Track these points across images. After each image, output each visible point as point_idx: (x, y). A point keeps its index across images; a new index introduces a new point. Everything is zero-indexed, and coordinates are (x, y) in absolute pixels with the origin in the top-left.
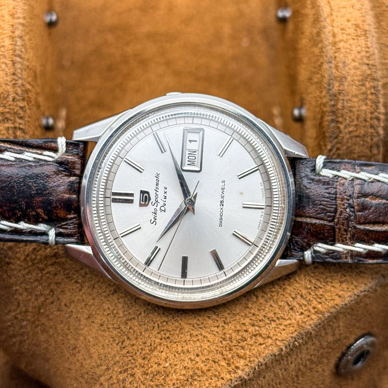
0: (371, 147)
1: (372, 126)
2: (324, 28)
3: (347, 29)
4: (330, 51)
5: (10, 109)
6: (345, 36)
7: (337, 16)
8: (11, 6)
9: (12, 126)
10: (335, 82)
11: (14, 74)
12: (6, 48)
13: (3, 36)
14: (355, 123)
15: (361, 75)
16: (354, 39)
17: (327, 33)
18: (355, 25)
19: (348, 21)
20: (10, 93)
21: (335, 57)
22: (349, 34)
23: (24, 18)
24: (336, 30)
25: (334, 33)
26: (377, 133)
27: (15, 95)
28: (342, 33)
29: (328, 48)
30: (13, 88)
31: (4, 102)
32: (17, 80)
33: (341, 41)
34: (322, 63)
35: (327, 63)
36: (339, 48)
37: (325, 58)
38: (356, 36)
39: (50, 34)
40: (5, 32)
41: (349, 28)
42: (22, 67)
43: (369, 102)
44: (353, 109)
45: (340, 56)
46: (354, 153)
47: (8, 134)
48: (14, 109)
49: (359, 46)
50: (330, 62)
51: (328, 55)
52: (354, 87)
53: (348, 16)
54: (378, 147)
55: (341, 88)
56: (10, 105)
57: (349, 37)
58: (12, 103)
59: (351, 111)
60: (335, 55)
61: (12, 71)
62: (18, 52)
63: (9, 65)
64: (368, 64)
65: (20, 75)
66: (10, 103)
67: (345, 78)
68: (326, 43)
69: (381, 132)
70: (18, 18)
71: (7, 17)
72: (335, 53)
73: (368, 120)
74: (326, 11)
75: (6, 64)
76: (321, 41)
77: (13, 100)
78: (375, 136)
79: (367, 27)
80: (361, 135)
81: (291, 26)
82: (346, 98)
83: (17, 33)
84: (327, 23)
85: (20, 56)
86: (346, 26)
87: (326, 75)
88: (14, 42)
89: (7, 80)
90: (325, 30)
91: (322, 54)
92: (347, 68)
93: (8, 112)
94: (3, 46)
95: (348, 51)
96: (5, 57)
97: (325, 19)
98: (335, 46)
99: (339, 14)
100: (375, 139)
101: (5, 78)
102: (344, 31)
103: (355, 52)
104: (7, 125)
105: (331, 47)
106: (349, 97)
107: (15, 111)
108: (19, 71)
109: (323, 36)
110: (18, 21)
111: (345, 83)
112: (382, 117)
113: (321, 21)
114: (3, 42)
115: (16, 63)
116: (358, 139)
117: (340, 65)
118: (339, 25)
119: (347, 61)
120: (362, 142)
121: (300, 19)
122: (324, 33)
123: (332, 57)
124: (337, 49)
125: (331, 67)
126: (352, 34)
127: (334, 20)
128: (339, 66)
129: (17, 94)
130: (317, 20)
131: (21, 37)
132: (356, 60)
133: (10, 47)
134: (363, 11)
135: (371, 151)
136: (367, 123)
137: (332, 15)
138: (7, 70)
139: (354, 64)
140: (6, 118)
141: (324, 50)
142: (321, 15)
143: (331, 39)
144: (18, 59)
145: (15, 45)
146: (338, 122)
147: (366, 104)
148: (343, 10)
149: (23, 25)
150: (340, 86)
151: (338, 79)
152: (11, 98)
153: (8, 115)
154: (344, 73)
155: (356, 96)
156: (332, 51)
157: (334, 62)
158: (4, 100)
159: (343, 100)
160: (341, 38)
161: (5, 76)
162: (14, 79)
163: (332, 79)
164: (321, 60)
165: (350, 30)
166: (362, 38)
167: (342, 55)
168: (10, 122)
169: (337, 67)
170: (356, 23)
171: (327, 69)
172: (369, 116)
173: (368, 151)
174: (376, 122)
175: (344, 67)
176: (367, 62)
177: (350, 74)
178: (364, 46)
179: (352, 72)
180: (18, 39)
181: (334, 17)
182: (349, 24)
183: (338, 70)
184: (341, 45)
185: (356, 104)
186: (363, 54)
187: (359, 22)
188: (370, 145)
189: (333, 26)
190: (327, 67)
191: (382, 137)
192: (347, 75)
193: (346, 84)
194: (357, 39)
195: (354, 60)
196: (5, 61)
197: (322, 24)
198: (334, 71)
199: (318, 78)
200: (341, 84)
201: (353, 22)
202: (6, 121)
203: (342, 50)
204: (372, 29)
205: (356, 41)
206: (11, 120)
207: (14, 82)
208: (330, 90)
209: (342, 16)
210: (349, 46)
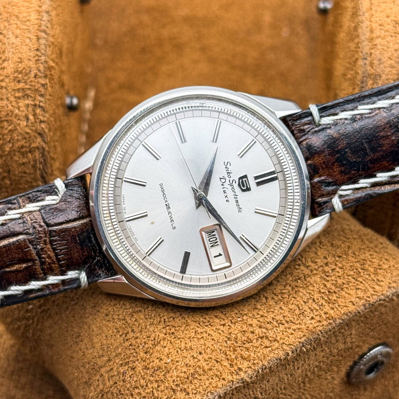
2: (362, 23)
3: (386, 25)
4: (366, 47)
5: (31, 85)
6: (382, 32)
7: (376, 11)
9: (32, 103)
10: (369, 79)
11: (37, 50)
12: (32, 23)
13: (29, 10)
15: (397, 74)
16: (392, 36)
17: (364, 28)
18: (395, 21)
19: (388, 17)
20: (32, 70)
21: (371, 54)
22: (387, 31)
24: (374, 25)
25: (372, 28)
27: (37, 71)
28: (380, 29)
29: (364, 43)
30: (36, 64)
31: (26, 78)
32: (40, 56)
33: (378, 37)
34: (357, 59)
35: (362, 59)
36: (376, 45)
37: (361, 54)
38: (395, 33)
39: (82, 12)
40: (32, 5)
41: (388, 24)
42: (47, 43)
45: (376, 53)
47: (28, 111)
48: (35, 86)
49: (397, 43)
50: (365, 59)
51: (364, 52)
53: (388, 12)
56: (31, 81)
57: (387, 34)
58: (34, 79)
60: (371, 51)
61: (36, 46)
62: (43, 27)
63: (33, 41)
65: (43, 52)
66: (31, 79)
67: (380, 76)
68: (363, 38)
72: (371, 49)
74: (365, 5)
75: (30, 39)
76: (358, 36)
77: (35, 76)
81: (331, 18)
83: (44, 7)
84: (366, 18)
85: (44, 31)
86: (385, 21)
87: (359, 72)
88: (40, 17)
89: (30, 56)
90: (362, 25)
91: (358, 50)
92: (382, 66)
93: (29, 89)
94: (29, 20)
95: (385, 48)
96: (29, 32)
97: (364, 13)
98: (371, 42)
99: (379, 9)
101: (28, 54)
102: (382, 27)
103: (393, 49)
104: (27, 102)
105: (367, 43)
107: (36, 88)
108: (43, 47)
109: (360, 30)
111: (379, 81)
113: (360, 15)
114: (29, 16)
115: (40, 38)
117: (376, 62)
118: (378, 21)
119: (383, 58)
121: (340, 12)
122: (361, 28)
123: (367, 54)
124: (373, 45)
125: (365, 64)
126: (390, 30)
127: (372, 15)
128: (374, 63)
129: (39, 71)
130: (355, 14)
131: (48, 12)
132: (392, 58)
133: (36, 21)
137: (371, 9)
138: (30, 45)
139: (390, 62)
140: (26, 95)
141: (360, 45)
142: (359, 10)
143: (368, 35)
144: (43, 35)
145: (41, 20)
148: (384, 5)
150: (373, 84)
151: (372, 77)
152: (32, 75)
153: (28, 92)
154: (378, 70)
156: (368, 48)
157: (369, 59)
158: (25, 76)
160: (378, 34)
161: (28, 51)
162: (38, 55)
163: (366, 77)
164: (357, 56)
165: (389, 27)
167: (378, 52)
168: (30, 99)
169: (372, 64)
170: (395, 19)
171: (361, 66)
175: (379, 65)
177: (385, 72)
179: (387, 70)
180: (45, 14)
181: (373, 12)
182: (389, 20)
183: (372, 68)
184: (378, 41)
189: (371, 21)
190: (362, 63)
192: (382, 73)
194: (396, 37)
195: (390, 58)
196: (29, 35)
197: (360, 18)
198: (369, 68)
199: (351, 74)
200: (375, 82)
201: (393, 18)
202: (26, 97)
203: (379, 47)
205: (394, 38)
206: (32, 97)
207: (37, 58)
208: (363, 87)
209: (381, 11)
210: (386, 43)
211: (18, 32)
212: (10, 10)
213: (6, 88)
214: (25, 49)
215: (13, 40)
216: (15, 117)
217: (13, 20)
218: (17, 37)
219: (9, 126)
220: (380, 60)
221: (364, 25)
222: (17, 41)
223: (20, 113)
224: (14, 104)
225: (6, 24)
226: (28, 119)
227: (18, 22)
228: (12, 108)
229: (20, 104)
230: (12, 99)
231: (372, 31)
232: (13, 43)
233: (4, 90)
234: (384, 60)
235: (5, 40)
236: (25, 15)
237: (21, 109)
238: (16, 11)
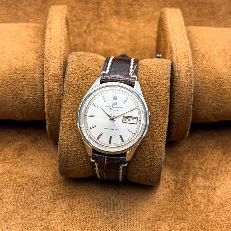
0: (189, 96)
1: (189, 89)
6: (181, 57)
7: (178, 51)
8: (60, 45)
9: (59, 84)
10: (177, 72)
12: (58, 58)
13: (57, 54)
14: (184, 87)
15: (186, 70)
16: (184, 59)
19: (182, 52)
21: (177, 64)
23: (64, 48)
24: (178, 55)
26: (191, 91)
30: (60, 71)
33: (179, 59)
38: (185, 57)
40: (57, 52)
43: (189, 80)
44: (183, 82)
45: (179, 64)
46: (183, 98)
47: (58, 87)
49: (186, 61)
52: (184, 74)
53: (182, 51)
54: (191, 96)
55: (179, 74)
56: (59, 77)
57: (182, 58)
59: (182, 83)
61: (60, 65)
63: (59, 64)
64: (189, 67)
67: (181, 71)
69: (193, 91)
70: (62, 48)
71: (58, 48)
72: (177, 63)
73: (188, 86)
74: (174, 49)
76: (173, 59)
77: (60, 75)
78: (190, 92)
79: (188, 55)
80: (185, 91)
82: (180, 78)
83: (62, 53)
84: (175, 53)
86: (181, 54)
88: (61, 56)
89: (58, 68)
92: (181, 68)
94: (57, 57)
96: (57, 61)
97: (174, 51)
99: (179, 50)
100: (190, 93)
103: (184, 63)
104: (57, 84)
106: (182, 78)
109: (173, 57)
110: (62, 49)
112: (193, 85)
115: (61, 63)
116: (184, 93)
117: (179, 67)
119: (181, 65)
120: (186, 94)
121: (165, 54)
129: (61, 73)
130: (171, 52)
133: (59, 57)
134: (188, 50)
135: (189, 97)
136: (188, 87)
137: (176, 50)
138: (58, 65)
139: (184, 67)
143: (176, 58)
146: (177, 86)
147: (188, 81)
148: (181, 49)
149: (64, 50)
150: (178, 74)
151: (178, 71)
153: (58, 80)
154: (180, 69)
155: (184, 78)
156: (176, 62)
157: (177, 66)
159: (180, 79)
160: (179, 58)
162: (61, 68)
165: (183, 56)
166: (187, 58)
168: (58, 83)
172: (189, 85)
173: (188, 97)
174: (191, 87)
176: (188, 66)
178: (187, 61)
179: (183, 69)
181: (177, 51)
182: (183, 54)
183: (178, 68)
184: (179, 60)
185: (184, 80)
186: (187, 63)
187: (186, 53)
188: (188, 95)
189: (177, 54)
191: (193, 92)
193: (181, 73)
195: (183, 65)
196: (57, 62)
197: (173, 53)
200: (179, 73)
201: (184, 53)
202: (57, 82)
203: (180, 62)
204: (191, 56)
209: (180, 51)
210: (182, 61)
211: (53, 61)
212: (50, 54)
213: (50, 79)
214: (56, 66)
215: (52, 63)
216: (53, 89)
217: (52, 57)
218: (53, 63)
219: (51, 92)
220: (180, 66)
221: (174, 55)
222: (54, 64)
223: (55, 88)
224: (53, 84)
225: (49, 59)
226: (58, 90)
227: (53, 58)
228: (52, 86)
229: (55, 85)
230: (52, 83)
231: (177, 57)
232: (52, 65)
233: (50, 80)
234: (181, 66)
235: (49, 64)
236: (55, 55)
237: (55, 86)
238: (52, 55)
